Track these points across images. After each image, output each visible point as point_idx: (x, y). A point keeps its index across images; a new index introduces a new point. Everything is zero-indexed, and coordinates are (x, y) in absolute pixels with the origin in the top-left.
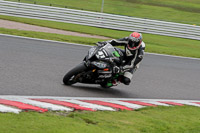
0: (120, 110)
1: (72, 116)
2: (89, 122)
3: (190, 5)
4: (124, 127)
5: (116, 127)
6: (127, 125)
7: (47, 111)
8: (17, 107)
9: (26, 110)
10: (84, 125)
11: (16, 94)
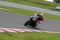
1: (5, 34)
2: (10, 36)
3: (37, 1)
4: (20, 38)
5: (18, 38)
6: (21, 37)
10: (9, 37)
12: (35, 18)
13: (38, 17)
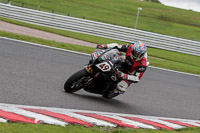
0: (161, 129)
7: (92, 125)
8: (63, 120)
9: (72, 124)
11: (61, 107)
12: (107, 60)
13: (124, 57)
